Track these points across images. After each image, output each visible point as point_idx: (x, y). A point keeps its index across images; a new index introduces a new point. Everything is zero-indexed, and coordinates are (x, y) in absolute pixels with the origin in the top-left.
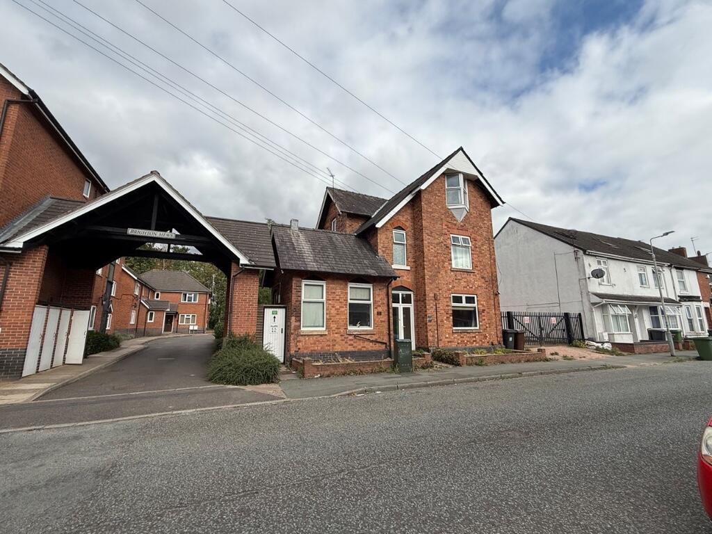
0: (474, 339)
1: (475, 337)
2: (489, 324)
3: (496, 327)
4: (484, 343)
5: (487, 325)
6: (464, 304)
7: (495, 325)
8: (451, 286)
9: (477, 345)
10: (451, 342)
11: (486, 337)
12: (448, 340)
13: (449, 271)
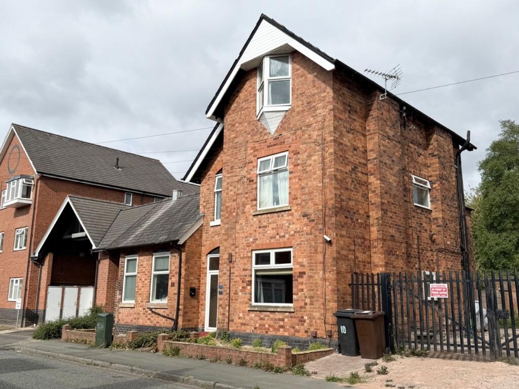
0: (281, 323)
1: (283, 320)
2: (311, 297)
3: (324, 304)
4: (298, 331)
5: (308, 301)
6: (273, 265)
7: (322, 301)
8: (251, 240)
9: (286, 334)
10: (244, 324)
11: (302, 321)
12: (241, 321)
13: (251, 217)
